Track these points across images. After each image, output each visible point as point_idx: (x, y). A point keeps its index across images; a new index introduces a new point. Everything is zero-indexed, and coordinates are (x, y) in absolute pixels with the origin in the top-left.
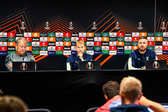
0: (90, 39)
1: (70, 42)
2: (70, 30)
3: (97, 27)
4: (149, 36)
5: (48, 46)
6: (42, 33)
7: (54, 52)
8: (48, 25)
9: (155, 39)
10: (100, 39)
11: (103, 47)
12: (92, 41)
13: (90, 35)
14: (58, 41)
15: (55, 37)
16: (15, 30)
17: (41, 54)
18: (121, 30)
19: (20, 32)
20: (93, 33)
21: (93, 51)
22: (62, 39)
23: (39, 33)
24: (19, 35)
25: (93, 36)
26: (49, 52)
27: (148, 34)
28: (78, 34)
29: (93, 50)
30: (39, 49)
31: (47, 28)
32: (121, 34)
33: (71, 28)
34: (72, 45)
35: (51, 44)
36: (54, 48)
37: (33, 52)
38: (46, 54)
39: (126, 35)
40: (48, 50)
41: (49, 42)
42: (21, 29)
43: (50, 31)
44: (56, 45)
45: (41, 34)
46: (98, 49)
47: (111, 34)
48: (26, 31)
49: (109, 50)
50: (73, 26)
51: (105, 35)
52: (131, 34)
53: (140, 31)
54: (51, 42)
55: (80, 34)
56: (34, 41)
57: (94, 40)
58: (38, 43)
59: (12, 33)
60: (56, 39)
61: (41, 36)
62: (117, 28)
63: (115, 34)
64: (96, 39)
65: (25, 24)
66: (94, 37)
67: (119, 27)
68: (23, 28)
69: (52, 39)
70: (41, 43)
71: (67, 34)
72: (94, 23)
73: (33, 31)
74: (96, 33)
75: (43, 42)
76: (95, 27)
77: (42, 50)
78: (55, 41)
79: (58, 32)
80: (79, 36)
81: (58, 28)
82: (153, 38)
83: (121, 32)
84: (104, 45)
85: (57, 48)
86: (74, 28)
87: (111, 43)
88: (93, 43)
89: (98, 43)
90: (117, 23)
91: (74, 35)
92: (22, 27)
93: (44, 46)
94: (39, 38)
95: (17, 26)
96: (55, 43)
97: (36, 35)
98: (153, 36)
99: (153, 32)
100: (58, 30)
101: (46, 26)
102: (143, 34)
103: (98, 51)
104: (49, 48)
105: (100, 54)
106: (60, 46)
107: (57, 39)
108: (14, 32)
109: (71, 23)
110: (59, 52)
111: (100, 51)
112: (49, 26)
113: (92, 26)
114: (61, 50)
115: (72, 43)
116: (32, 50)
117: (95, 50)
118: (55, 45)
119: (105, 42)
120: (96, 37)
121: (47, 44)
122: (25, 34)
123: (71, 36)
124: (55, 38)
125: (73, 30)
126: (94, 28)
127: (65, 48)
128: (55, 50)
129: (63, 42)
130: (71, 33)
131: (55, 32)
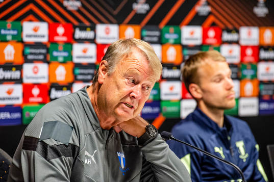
1: (70, 66)
2: (70, 12)
14: (31, 61)
15: (22, 42)
22: (43, 52)
33: (73, 4)
34: (76, 80)
44: (26, 81)
60: (23, 52)
69: (10, 52)
79: (31, 17)
86: (82, 3)
100: (31, 12)
105: (157, 115)
107: (28, 51)
111: (157, 102)
114: (39, 103)
115: (78, 71)
123: (72, 40)
124: (20, 46)
125: (79, 11)
129: (49, 63)
130: (73, 25)
131: (21, 19)
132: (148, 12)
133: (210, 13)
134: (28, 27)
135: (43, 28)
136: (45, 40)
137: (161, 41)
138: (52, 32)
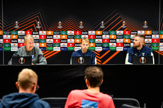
0: (98, 37)
2: (80, 29)
3: (105, 26)
4: (154, 34)
5: (60, 43)
6: (55, 31)
7: (66, 48)
9: (159, 36)
10: (108, 36)
11: (111, 44)
12: (101, 38)
13: (99, 33)
15: (67, 35)
16: (32, 29)
17: (54, 50)
18: (127, 29)
19: (36, 31)
20: (102, 31)
21: (101, 48)
23: (53, 31)
24: (35, 33)
26: (61, 48)
27: (153, 32)
28: (88, 32)
29: (102, 46)
30: (53, 45)
31: (60, 27)
32: (127, 32)
33: (81, 27)
35: (64, 41)
36: (66, 44)
37: (47, 47)
38: (59, 50)
39: (132, 33)
40: (61, 46)
41: (61, 40)
42: (36, 28)
43: (62, 30)
45: (54, 33)
46: (106, 46)
47: (118, 32)
48: (41, 30)
49: (116, 47)
50: (83, 25)
51: (113, 33)
52: (137, 32)
53: (145, 30)
54: (63, 40)
55: (90, 32)
56: (48, 38)
57: (102, 37)
58: (52, 40)
59: (29, 31)
61: (54, 34)
62: (123, 26)
63: (122, 32)
64: (104, 36)
65: (40, 23)
66: (102, 35)
67: (125, 25)
68: (39, 27)
69: (64, 37)
70: (55, 40)
71: (78, 32)
72: (102, 22)
73: (47, 30)
74: (104, 31)
75: (56, 39)
77: (56, 46)
78: (67, 38)
79: (70, 30)
80: (89, 34)
81: (70, 27)
82: (158, 36)
83: (127, 30)
84: (111, 42)
85: (69, 44)
87: (118, 40)
88: (101, 40)
89: (106, 40)
90: (124, 22)
91: (84, 33)
92: (37, 26)
93: (57, 43)
94: (52, 36)
95: (33, 25)
96: (67, 40)
97: (50, 33)
98: (158, 34)
99: (158, 30)
100: (70, 29)
101: (59, 25)
102: (148, 32)
103: (106, 48)
104: (62, 44)
105: (108, 50)
106: (71, 43)
107: (69, 36)
108: (31, 30)
109: (81, 22)
110: (70, 48)
111: (108, 47)
113: (101, 25)
114: (72, 47)
116: (47, 46)
118: (67, 42)
119: (112, 39)
120: (104, 34)
121: (60, 41)
122: (41, 32)
123: (81, 34)
124: (67, 36)
125: (83, 28)
126: (102, 27)
127: (76, 45)
128: (67, 46)
129: (74, 39)
130: (82, 31)
131: (67, 30)
134: (69, 32)
135: (73, 32)
136: (73, 34)
137: (109, 34)
138: (75, 33)
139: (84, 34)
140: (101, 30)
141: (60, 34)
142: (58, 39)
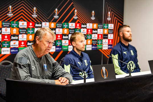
3: (59, 15)
5: (10, 41)
6: (4, 21)
8: (11, 10)
14: (21, 34)
15: (19, 28)
20: (55, 23)
22: (25, 31)
25: (55, 27)
26: (11, 49)
28: (41, 23)
31: (10, 15)
33: (35, 16)
41: (12, 35)
43: (13, 19)
44: (20, 40)
45: (3, 24)
46: (59, 44)
53: (93, 22)
54: (14, 35)
60: (19, 31)
67: (77, 16)
69: (15, 31)
72: (56, 10)
76: (57, 15)
79: (22, 20)
81: (22, 15)
83: (78, 22)
86: (38, 15)
90: (76, 11)
93: (6, 41)
96: (18, 36)
100: (22, 18)
101: (9, 11)
105: (61, 50)
107: (20, 30)
111: (61, 46)
112: (12, 12)
113: (54, 14)
114: (24, 47)
117: (56, 45)
120: (57, 28)
123: (34, 27)
125: (37, 18)
126: (56, 17)
129: (27, 34)
130: (35, 22)
131: (18, 21)
132: (58, 18)
133: (78, 19)
136: (26, 27)
137: (62, 27)
139: (37, 27)
140: (55, 21)
141: (10, 26)
142: (8, 35)
